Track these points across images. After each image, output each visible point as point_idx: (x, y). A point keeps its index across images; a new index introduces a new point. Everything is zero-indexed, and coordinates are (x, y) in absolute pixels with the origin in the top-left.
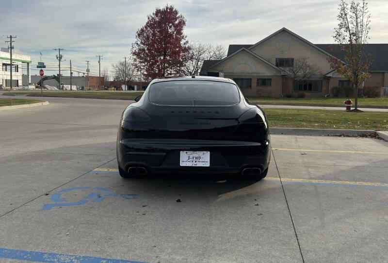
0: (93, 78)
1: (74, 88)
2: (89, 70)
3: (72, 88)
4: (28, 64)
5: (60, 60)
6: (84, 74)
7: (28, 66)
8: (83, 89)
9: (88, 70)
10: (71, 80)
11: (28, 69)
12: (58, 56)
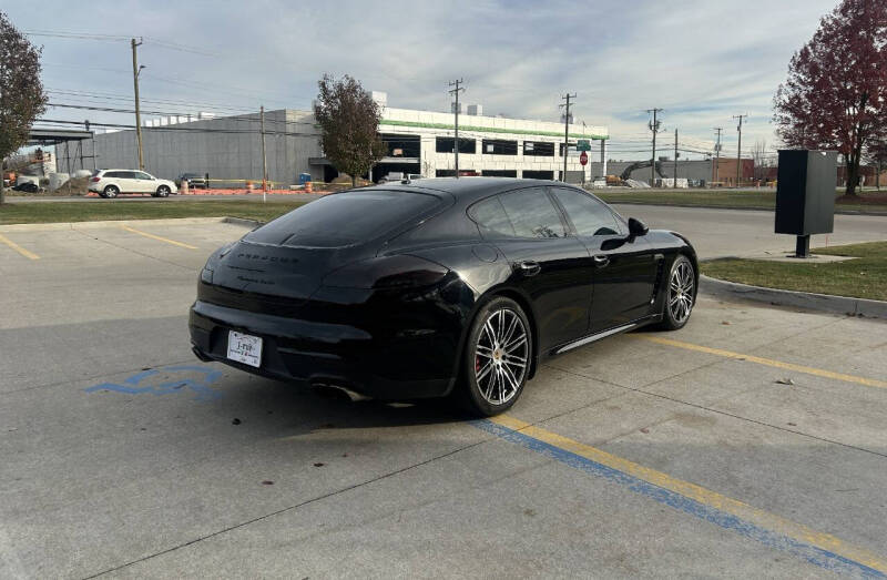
0: (728, 161)
1: (683, 183)
2: (720, 147)
3: (678, 183)
4: (603, 141)
5: (655, 131)
6: (710, 155)
7: (603, 145)
8: (702, 184)
9: (718, 147)
10: (678, 168)
11: (603, 151)
12: (653, 123)
